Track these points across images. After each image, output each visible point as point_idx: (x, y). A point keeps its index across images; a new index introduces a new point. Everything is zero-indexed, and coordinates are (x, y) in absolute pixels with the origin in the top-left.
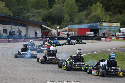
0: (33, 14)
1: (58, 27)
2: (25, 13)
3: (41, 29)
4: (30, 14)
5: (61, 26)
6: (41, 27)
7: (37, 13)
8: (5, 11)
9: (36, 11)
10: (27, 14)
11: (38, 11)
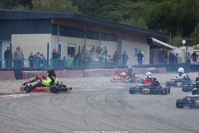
0: (126, 13)
1: (184, 42)
2: (107, 10)
3: (149, 47)
4: (119, 14)
5: (191, 39)
6: (150, 42)
7: (134, 9)
8: (64, 6)
9: (132, 5)
10: (113, 13)
11: (137, 4)
